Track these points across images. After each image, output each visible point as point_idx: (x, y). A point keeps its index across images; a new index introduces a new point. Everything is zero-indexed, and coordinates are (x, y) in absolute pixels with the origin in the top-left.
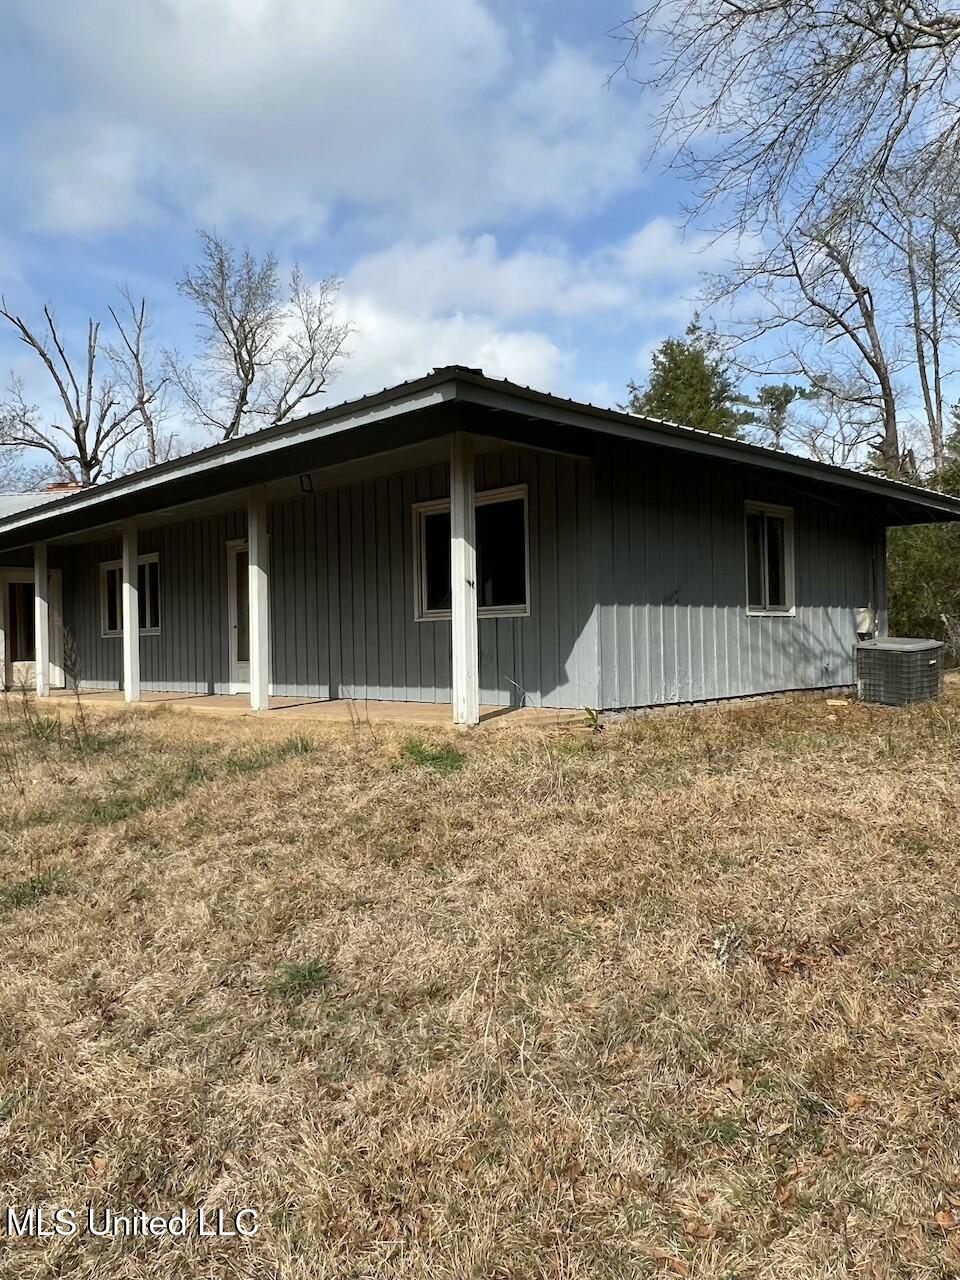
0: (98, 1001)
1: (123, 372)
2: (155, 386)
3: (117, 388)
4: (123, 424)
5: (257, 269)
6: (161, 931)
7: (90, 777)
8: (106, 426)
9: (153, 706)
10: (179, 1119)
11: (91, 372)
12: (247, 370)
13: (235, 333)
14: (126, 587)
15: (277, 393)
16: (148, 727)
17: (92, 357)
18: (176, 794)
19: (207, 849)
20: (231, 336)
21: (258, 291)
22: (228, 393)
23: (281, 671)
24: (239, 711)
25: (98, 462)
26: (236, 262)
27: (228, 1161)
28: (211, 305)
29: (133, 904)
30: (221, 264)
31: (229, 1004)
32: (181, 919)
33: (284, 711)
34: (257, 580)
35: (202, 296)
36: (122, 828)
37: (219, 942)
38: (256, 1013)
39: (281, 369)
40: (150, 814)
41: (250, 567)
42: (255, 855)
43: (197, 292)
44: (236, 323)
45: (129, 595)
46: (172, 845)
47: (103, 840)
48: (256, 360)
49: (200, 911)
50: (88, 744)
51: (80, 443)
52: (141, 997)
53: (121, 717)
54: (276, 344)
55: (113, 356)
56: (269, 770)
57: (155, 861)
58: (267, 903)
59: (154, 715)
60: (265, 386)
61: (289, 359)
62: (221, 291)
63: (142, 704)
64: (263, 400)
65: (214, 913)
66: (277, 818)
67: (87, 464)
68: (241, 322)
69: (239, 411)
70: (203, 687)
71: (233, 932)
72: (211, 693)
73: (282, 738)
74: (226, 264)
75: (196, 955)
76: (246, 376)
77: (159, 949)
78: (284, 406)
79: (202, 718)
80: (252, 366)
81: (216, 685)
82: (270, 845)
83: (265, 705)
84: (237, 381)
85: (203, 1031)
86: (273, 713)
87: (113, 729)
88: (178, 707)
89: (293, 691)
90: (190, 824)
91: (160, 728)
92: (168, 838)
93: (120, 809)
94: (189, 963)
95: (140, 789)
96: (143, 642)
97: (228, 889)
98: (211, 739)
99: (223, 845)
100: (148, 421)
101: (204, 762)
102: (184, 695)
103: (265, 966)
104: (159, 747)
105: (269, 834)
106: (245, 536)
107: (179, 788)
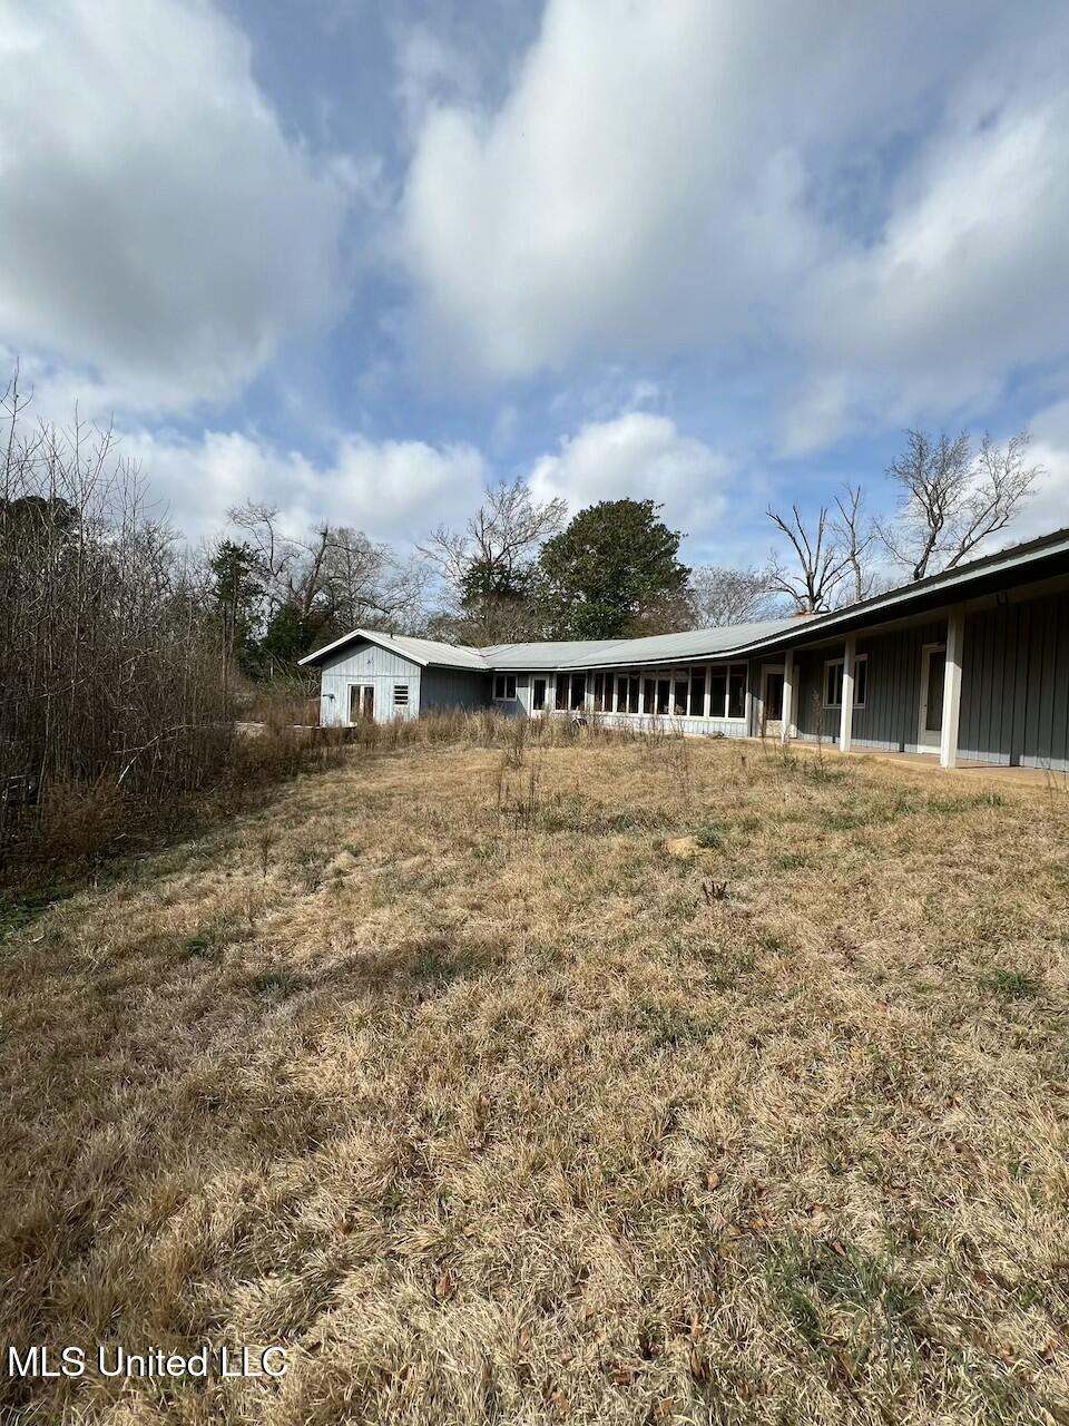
0: (841, 945)
1: (842, 537)
2: (864, 543)
3: (837, 549)
4: (839, 571)
5: (951, 445)
6: (885, 911)
7: (823, 797)
8: (827, 574)
9: (860, 756)
10: (914, 1050)
11: (820, 540)
12: (936, 520)
13: (929, 496)
14: (846, 677)
15: (962, 534)
16: (859, 770)
17: (821, 531)
18: (887, 819)
19: (915, 863)
20: (926, 499)
21: (952, 459)
22: (920, 539)
23: (965, 740)
24: (930, 766)
25: (821, 597)
26: (934, 444)
27: (958, 1099)
28: (911, 480)
29: (861, 888)
30: (921, 448)
31: (944, 980)
32: (899, 908)
33: (971, 771)
34: (952, 674)
35: (905, 475)
36: (850, 834)
37: (932, 933)
38: (971, 995)
39: (969, 515)
40: (869, 829)
41: (947, 663)
42: (957, 875)
43: (900, 473)
44: (930, 488)
45: (848, 683)
46: (884, 853)
47: (836, 841)
48: (946, 512)
49: (915, 906)
50: (820, 776)
51: (810, 586)
52: (874, 951)
53: (840, 761)
54: (965, 496)
55: (836, 528)
56: (965, 814)
57: (874, 861)
58: (972, 914)
59: (862, 761)
60: (952, 529)
61: (975, 506)
62: (919, 469)
63: (853, 754)
64: (949, 540)
65: (925, 910)
66: (975, 851)
67: (814, 600)
68: (935, 488)
69: (928, 551)
70: (896, 746)
71: (943, 929)
72: (902, 750)
73: (975, 791)
74: (925, 448)
75: (913, 935)
76: (936, 525)
77: (884, 923)
78: (967, 543)
79: (899, 768)
80: (941, 516)
81: (906, 746)
82: (969, 871)
83: (953, 765)
84: (928, 530)
85: (925, 993)
86: (959, 772)
87: (834, 769)
88: (880, 759)
89: (974, 756)
90: (900, 841)
91: (869, 772)
92: (883, 848)
93: (846, 823)
94: (907, 940)
95: (859, 811)
96: (855, 713)
97: (935, 895)
98: (910, 784)
99: (927, 862)
100: (857, 567)
101: (909, 799)
102: (883, 750)
103: (973, 962)
104: (871, 785)
105: (968, 863)
106: (944, 641)
107: (890, 815)
